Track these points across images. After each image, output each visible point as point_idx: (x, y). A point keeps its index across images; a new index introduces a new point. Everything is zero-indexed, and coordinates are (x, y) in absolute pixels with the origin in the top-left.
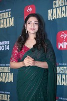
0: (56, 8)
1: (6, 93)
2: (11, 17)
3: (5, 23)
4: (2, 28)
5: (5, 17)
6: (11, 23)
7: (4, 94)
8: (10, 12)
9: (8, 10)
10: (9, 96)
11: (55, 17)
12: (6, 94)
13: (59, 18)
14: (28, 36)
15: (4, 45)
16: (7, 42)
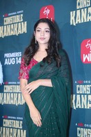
0: (80, 9)
1: (18, 118)
2: (24, 21)
3: (16, 29)
4: (12, 36)
5: (15, 21)
6: (23, 29)
7: (16, 120)
8: (22, 15)
9: (20, 12)
10: (21, 122)
11: (78, 21)
12: (18, 120)
13: (84, 23)
14: (38, 46)
15: (15, 58)
16: (19, 54)
